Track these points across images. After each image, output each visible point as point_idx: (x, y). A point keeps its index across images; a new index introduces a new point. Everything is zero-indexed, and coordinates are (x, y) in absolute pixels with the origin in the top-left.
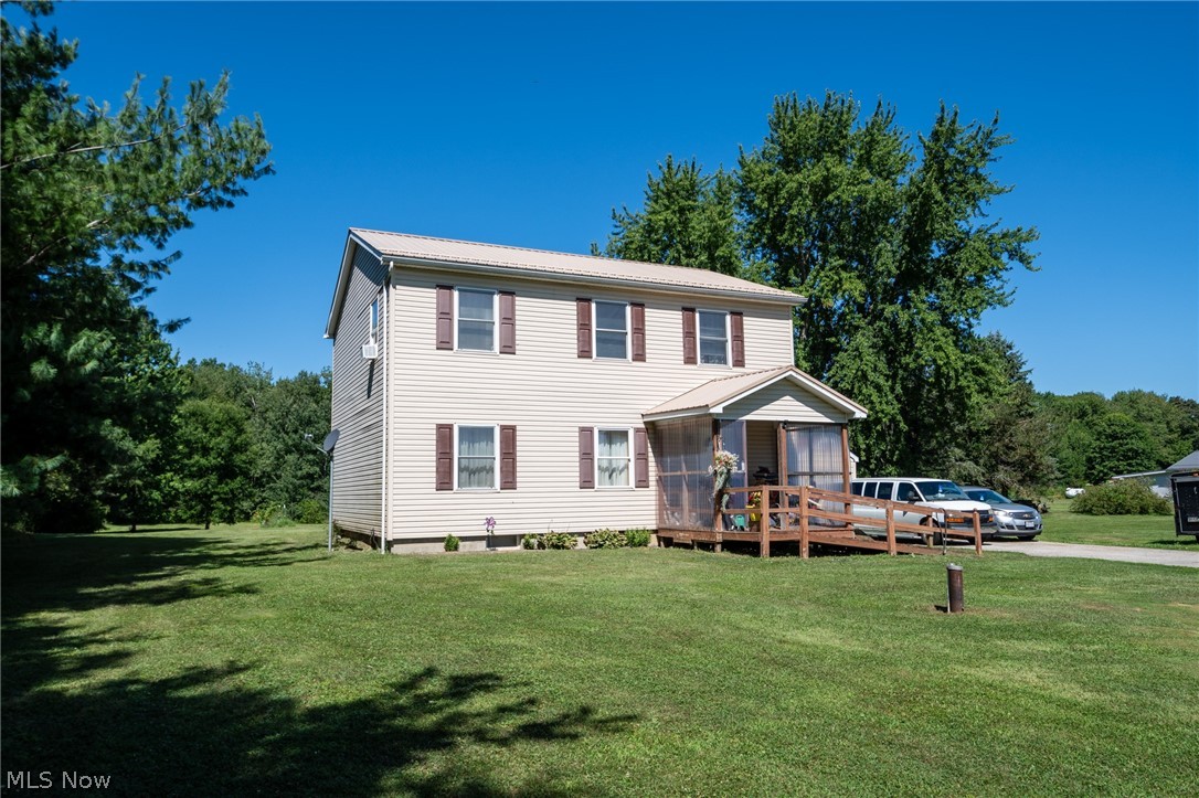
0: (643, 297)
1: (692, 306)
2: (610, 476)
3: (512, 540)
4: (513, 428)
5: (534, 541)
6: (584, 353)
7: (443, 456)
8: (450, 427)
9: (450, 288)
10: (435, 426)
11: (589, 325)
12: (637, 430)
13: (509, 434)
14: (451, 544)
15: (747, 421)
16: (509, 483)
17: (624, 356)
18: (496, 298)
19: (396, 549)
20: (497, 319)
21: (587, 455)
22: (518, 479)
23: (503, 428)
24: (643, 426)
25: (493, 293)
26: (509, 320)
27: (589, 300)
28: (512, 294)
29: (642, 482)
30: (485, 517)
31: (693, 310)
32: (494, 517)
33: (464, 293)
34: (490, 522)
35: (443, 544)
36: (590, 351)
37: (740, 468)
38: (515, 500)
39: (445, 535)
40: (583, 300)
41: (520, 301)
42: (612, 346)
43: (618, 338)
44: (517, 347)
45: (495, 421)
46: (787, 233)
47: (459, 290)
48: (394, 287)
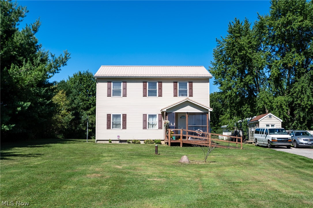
0: (161, 80)
1: (176, 81)
2: (153, 126)
3: (125, 141)
4: (126, 115)
5: (131, 142)
6: (145, 95)
7: (108, 121)
8: (110, 115)
9: (111, 82)
10: (106, 114)
11: (146, 88)
12: (159, 115)
13: (125, 116)
14: (110, 141)
15: (176, 113)
16: (124, 127)
17: (156, 96)
18: (122, 84)
19: (98, 142)
20: (122, 88)
21: (145, 121)
22: (127, 127)
23: (123, 115)
24: (161, 113)
25: (121, 82)
26: (125, 88)
27: (146, 82)
28: (126, 82)
29: (160, 128)
30: (117, 135)
31: (177, 82)
32: (120, 135)
33: (114, 83)
34: (118, 136)
35: (108, 141)
36: (146, 95)
37: (173, 124)
38: (126, 132)
39: (109, 139)
40: (145, 82)
41: (128, 84)
42: (152, 93)
43: (155, 91)
44: (127, 95)
45: (121, 113)
46: (275, 41)
47: (113, 82)
48: (98, 83)
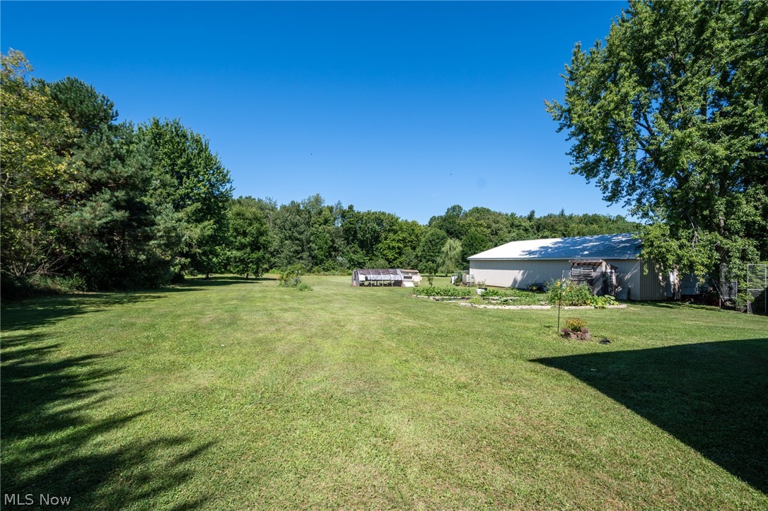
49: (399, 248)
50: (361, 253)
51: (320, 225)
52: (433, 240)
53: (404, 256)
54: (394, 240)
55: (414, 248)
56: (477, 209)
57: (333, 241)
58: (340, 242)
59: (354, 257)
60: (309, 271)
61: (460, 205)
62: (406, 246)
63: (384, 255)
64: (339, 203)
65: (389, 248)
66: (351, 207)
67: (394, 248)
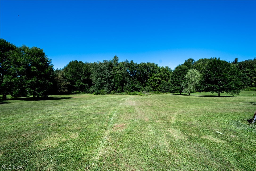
49: (159, 80)
50: (139, 83)
51: (117, 70)
52: (178, 72)
53: (162, 85)
54: (156, 76)
55: (167, 80)
56: (202, 59)
57: (124, 78)
58: (127, 78)
59: (135, 85)
60: (109, 93)
61: (192, 58)
62: (162, 79)
63: (151, 84)
64: (127, 60)
65: (153, 80)
66: (132, 62)
67: (156, 80)
